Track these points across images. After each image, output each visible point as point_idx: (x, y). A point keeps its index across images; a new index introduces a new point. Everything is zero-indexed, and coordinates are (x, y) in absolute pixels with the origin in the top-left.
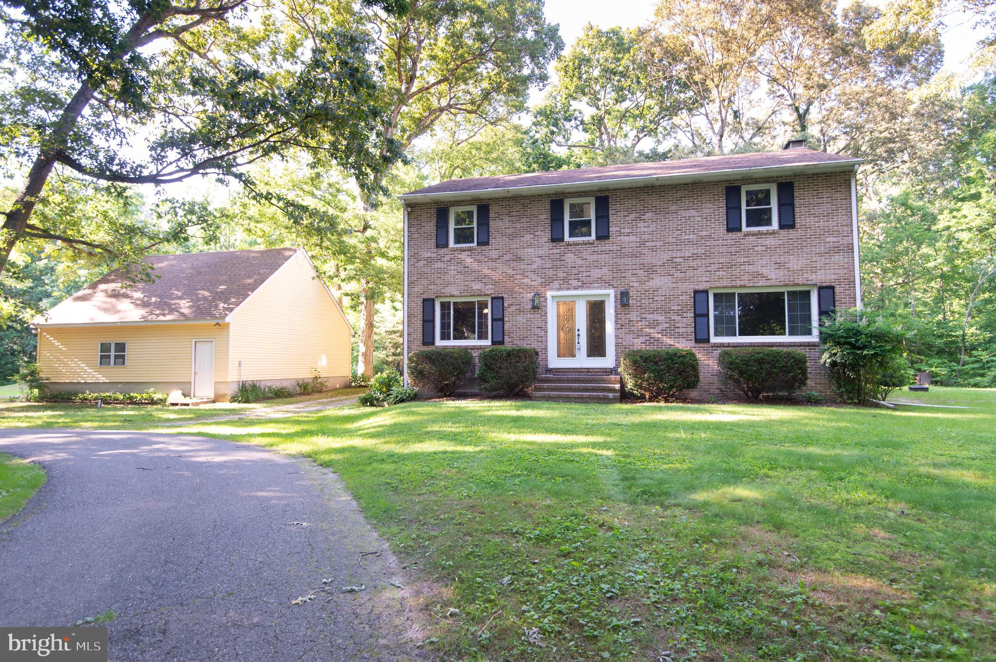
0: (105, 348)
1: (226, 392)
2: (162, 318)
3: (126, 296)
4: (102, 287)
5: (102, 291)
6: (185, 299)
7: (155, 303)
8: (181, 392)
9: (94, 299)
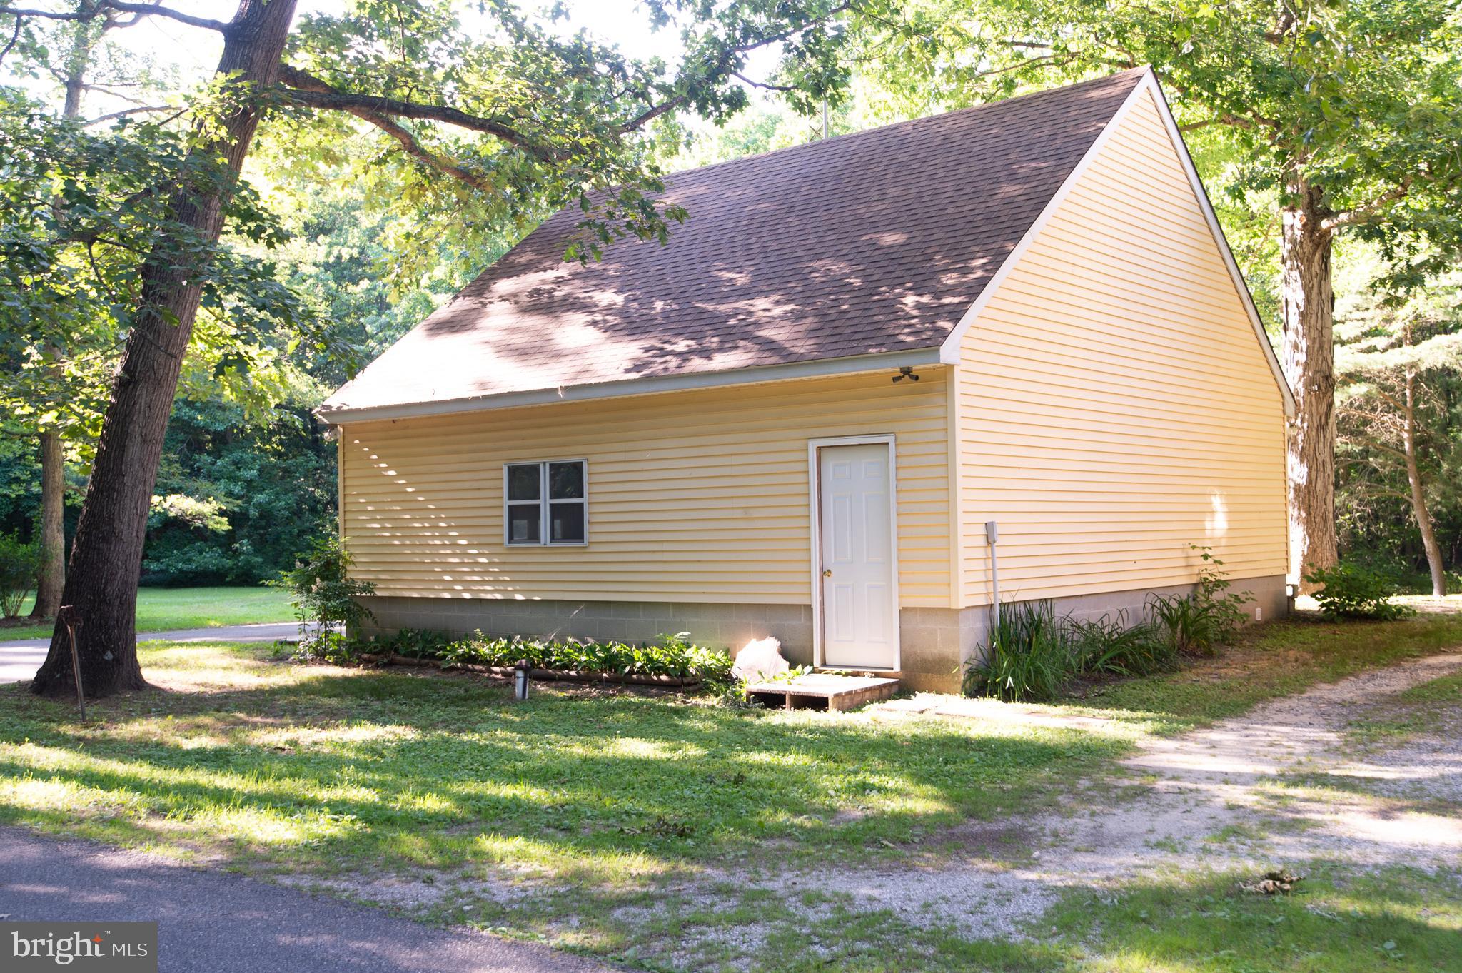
0: (522, 479)
1: (948, 651)
2: (697, 364)
3: (573, 305)
4: (504, 286)
5: (502, 299)
6: (765, 294)
7: (665, 315)
8: (772, 644)
9: (483, 322)
